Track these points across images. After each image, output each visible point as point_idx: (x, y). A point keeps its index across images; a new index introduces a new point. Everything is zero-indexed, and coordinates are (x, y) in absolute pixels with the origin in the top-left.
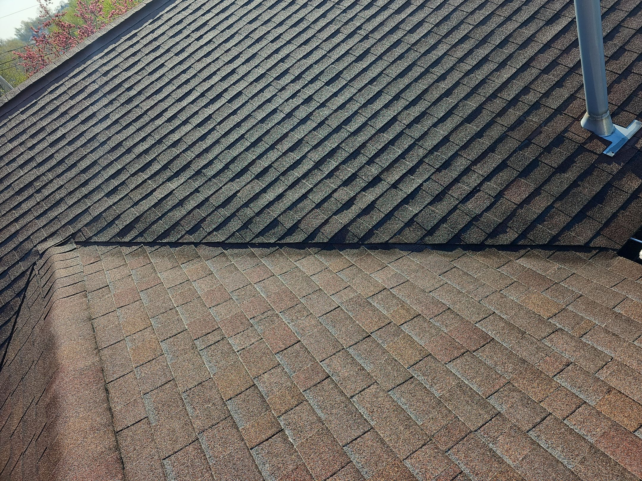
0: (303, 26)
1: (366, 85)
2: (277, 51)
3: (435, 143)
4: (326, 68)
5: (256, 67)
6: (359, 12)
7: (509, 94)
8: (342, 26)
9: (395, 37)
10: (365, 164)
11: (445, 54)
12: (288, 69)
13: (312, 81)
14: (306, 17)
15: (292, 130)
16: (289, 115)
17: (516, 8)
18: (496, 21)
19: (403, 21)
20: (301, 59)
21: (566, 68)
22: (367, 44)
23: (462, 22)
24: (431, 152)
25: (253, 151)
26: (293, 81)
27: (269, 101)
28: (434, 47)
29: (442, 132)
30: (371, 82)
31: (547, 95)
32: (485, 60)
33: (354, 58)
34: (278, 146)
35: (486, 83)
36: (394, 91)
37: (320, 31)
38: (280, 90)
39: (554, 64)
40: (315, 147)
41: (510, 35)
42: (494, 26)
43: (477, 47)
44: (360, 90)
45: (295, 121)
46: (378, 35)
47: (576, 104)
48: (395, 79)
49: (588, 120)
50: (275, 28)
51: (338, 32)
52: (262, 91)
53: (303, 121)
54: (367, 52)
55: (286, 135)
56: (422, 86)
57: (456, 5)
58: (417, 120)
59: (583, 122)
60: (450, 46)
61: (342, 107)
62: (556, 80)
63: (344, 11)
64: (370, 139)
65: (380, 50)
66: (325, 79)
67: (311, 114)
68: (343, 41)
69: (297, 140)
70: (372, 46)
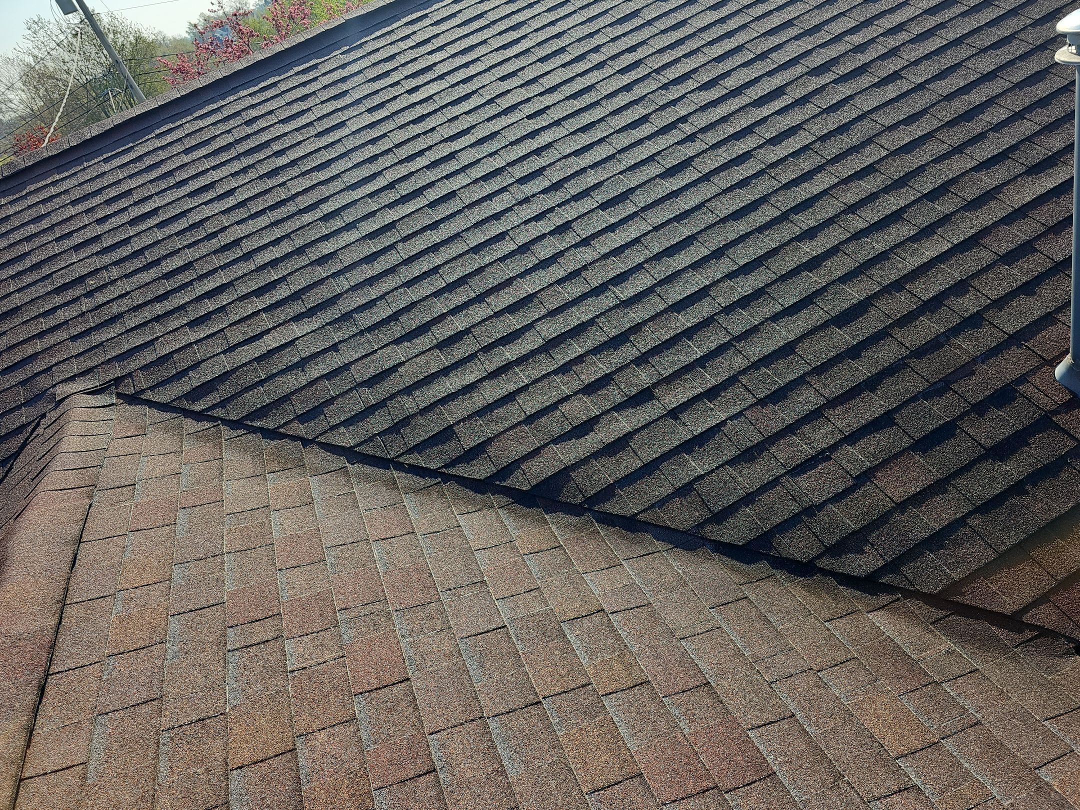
0: (587, 99)
1: (669, 221)
2: (533, 135)
3: (767, 350)
4: (608, 179)
5: (491, 155)
6: (689, 92)
7: (926, 289)
8: (655, 111)
9: (742, 147)
10: (631, 361)
11: (825, 192)
12: (544, 168)
13: (577, 198)
14: (598, 86)
15: (522, 275)
16: (524, 249)
17: (976, 132)
18: (932, 149)
19: (764, 120)
20: (569, 155)
21: (1048, 260)
22: (690, 150)
23: (869, 141)
24: (755, 365)
25: (447, 299)
26: (545, 191)
27: (497, 216)
28: (807, 176)
29: (785, 333)
30: (678, 218)
31: (1000, 303)
32: (896, 216)
33: (661, 170)
34: (491, 299)
35: (888, 259)
36: (716, 240)
37: (614, 113)
38: (520, 203)
39: (1026, 249)
40: (552, 313)
41: (954, 181)
42: (928, 158)
43: (886, 190)
44: (656, 229)
45: (530, 261)
46: (712, 138)
47: (1051, 332)
48: (723, 220)
49: (1070, 370)
50: (541, 94)
51: (644, 119)
52: (489, 197)
53: (544, 264)
54: (686, 164)
55: (508, 282)
56: (769, 241)
57: (866, 109)
58: (744, 302)
59: (1060, 370)
60: (836, 181)
61: (617, 252)
62: (1024, 279)
63: (665, 87)
64: (652, 318)
65: (710, 163)
66: (600, 197)
67: (561, 253)
68: (649, 138)
69: (525, 295)
70: (698, 155)
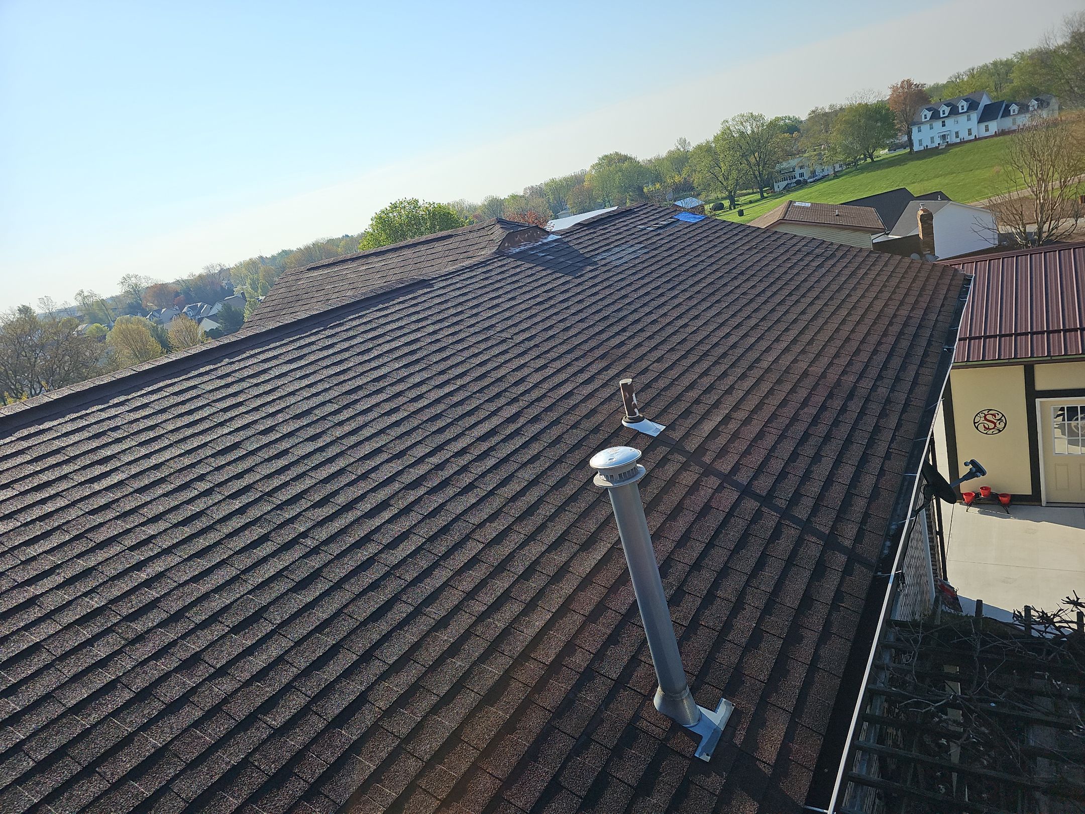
0: (199, 525)
1: (310, 634)
2: (140, 566)
3: (436, 745)
4: (236, 601)
5: (85, 594)
6: (304, 511)
7: (548, 653)
8: (274, 530)
9: (363, 555)
10: (301, 798)
11: (445, 584)
12: (157, 600)
13: (204, 625)
14: (208, 512)
15: (144, 727)
16: (144, 695)
18: (515, 539)
19: (378, 529)
20: (186, 583)
22: (315, 563)
23: (468, 537)
24: (429, 765)
26: (163, 624)
27: (103, 663)
28: (427, 573)
29: (448, 722)
30: (319, 629)
31: (600, 655)
32: (505, 597)
33: (290, 585)
34: (105, 769)
35: (511, 634)
36: (361, 645)
37: (230, 536)
38: (133, 642)
39: (601, 608)
40: (192, 765)
41: (536, 562)
42: (513, 546)
43: (492, 575)
44: (298, 643)
45: (154, 708)
46: (335, 549)
47: (640, 672)
48: (364, 623)
49: (664, 699)
50: (143, 524)
51: (264, 539)
52: (89, 642)
53: (173, 708)
54: (316, 575)
55: (128, 740)
56: (411, 636)
57: (458, 512)
58: (404, 700)
59: (657, 701)
60: (451, 573)
61: (261, 675)
62: (609, 632)
63: (279, 507)
64: (314, 741)
65: (338, 572)
66: (232, 620)
67: (194, 690)
68: (273, 555)
69: (153, 750)
70: (325, 565)
